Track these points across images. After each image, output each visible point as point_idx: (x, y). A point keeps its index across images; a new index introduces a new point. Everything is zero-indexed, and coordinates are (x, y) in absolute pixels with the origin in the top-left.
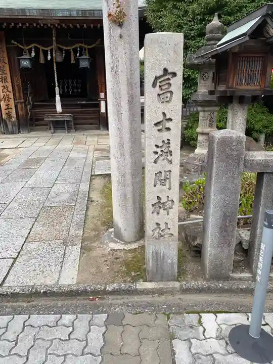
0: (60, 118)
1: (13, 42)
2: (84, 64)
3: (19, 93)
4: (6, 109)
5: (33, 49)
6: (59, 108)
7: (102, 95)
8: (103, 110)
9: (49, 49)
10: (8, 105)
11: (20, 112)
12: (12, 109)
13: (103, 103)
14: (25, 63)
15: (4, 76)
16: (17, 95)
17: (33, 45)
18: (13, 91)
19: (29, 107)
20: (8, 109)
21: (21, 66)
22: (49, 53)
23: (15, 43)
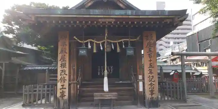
0: (107, 97)
1: (75, 37)
2: (130, 52)
3: (74, 76)
4: (61, 89)
5: (89, 43)
6: (106, 88)
7: (140, 77)
8: (141, 89)
9: (100, 42)
10: (63, 86)
11: (72, 92)
12: (66, 88)
13: (141, 84)
14: (83, 52)
15: (63, 62)
16: (72, 77)
17: (89, 40)
18: (69, 74)
19: (78, 86)
20: (62, 88)
21: (79, 54)
22: (101, 45)
23: (76, 39)
